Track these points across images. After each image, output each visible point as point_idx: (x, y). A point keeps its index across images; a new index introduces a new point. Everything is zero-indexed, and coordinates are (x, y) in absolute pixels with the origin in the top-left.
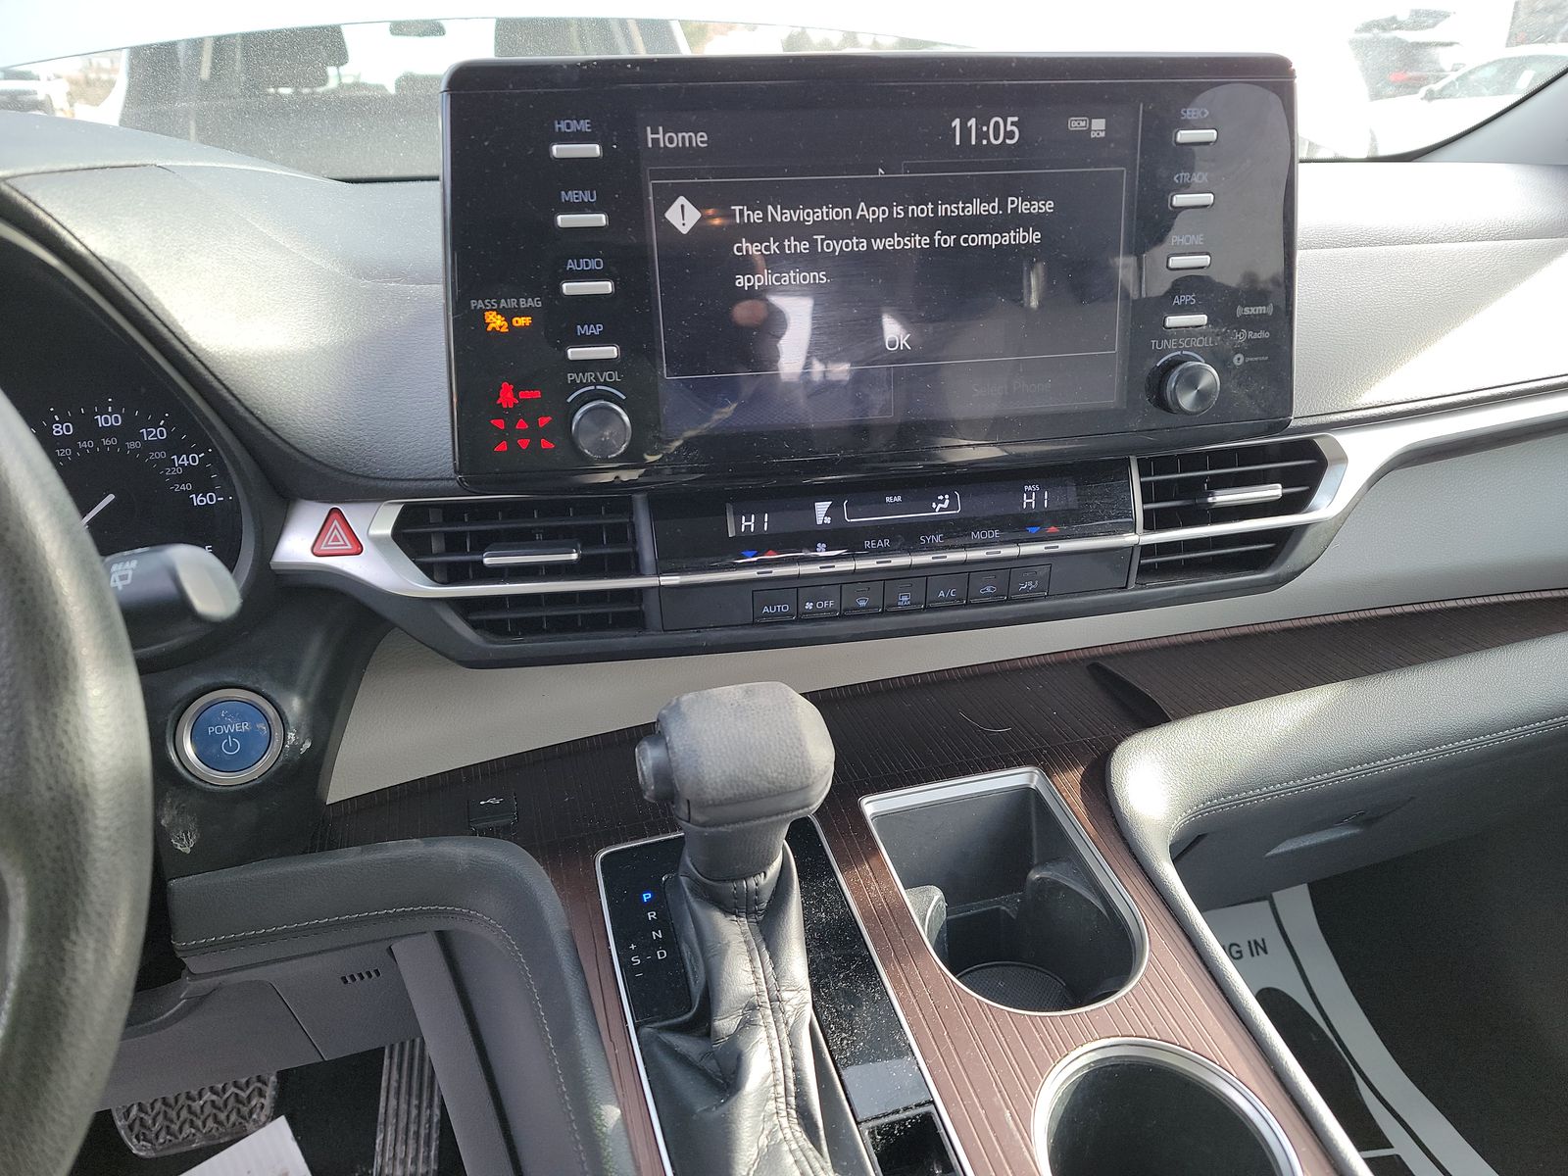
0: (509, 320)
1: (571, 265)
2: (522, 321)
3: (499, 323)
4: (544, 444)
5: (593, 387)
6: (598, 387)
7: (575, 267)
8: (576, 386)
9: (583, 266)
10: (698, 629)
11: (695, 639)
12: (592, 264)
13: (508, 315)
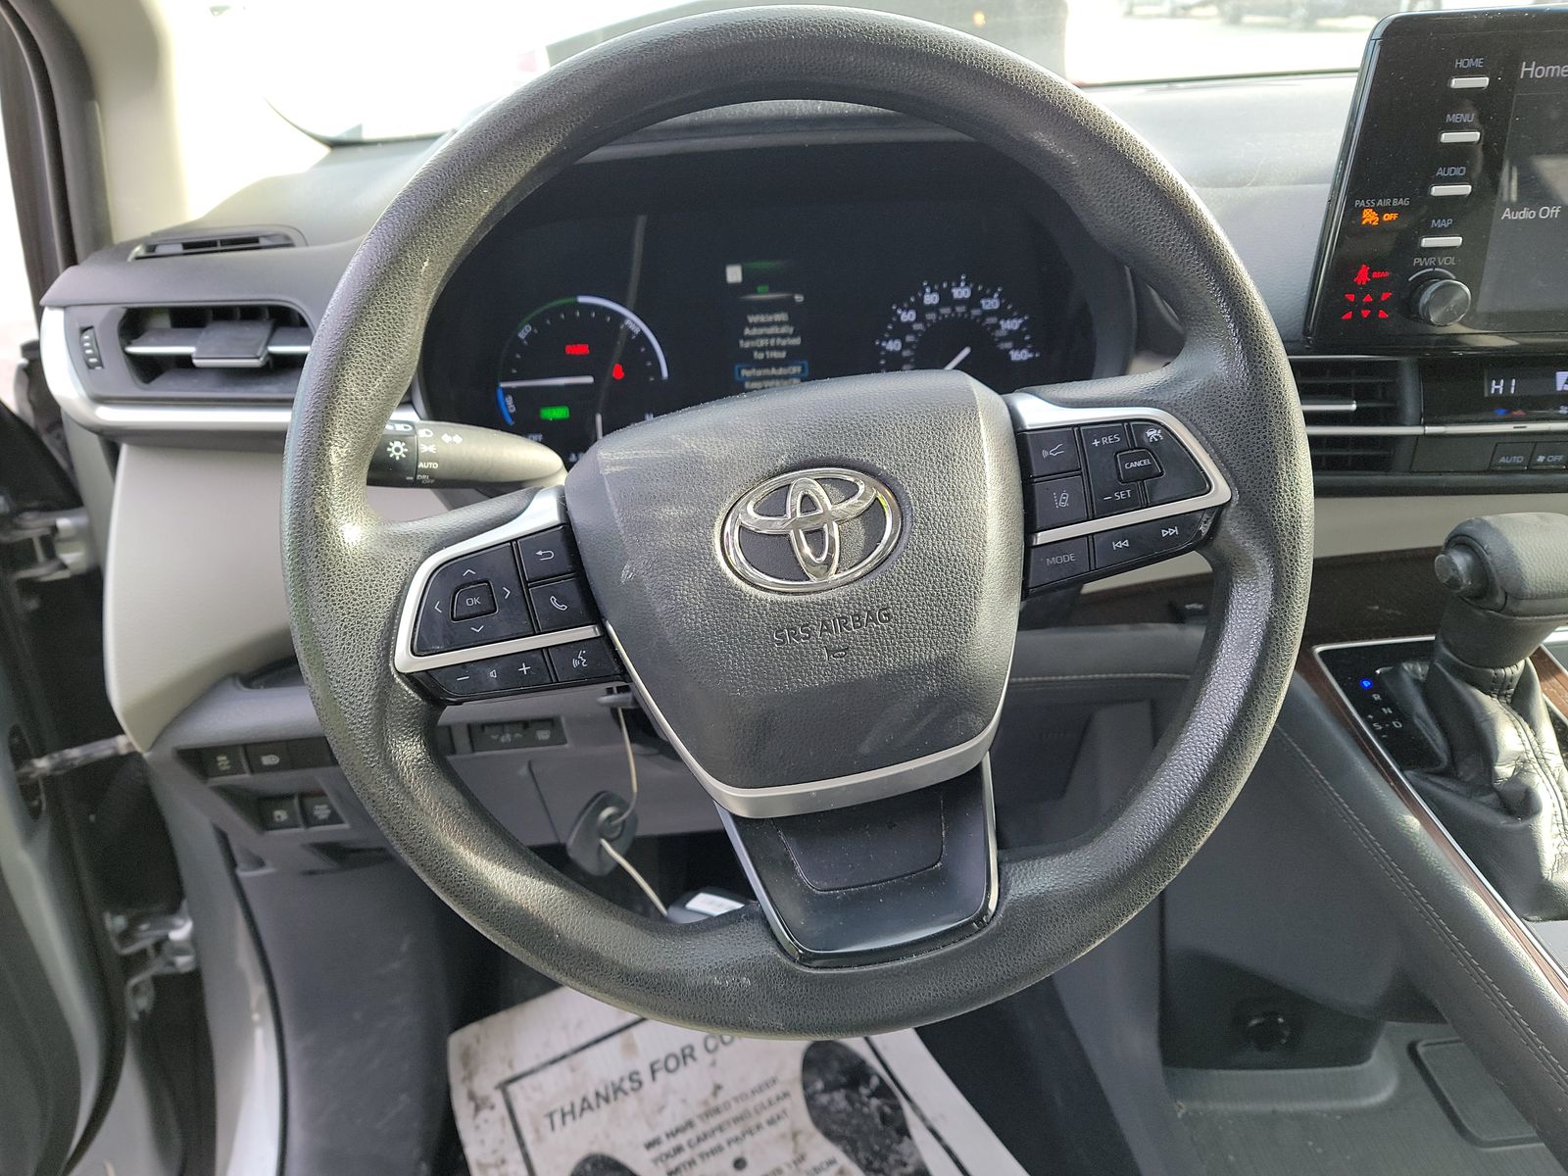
0: (1380, 216)
1: (1441, 172)
2: (1388, 217)
3: (1373, 218)
4: (1382, 314)
5: (1431, 270)
6: (1436, 269)
7: (1443, 174)
8: (1419, 268)
9: (1449, 173)
10: (1440, 473)
11: (1437, 480)
12: (1457, 172)
13: (1380, 211)
